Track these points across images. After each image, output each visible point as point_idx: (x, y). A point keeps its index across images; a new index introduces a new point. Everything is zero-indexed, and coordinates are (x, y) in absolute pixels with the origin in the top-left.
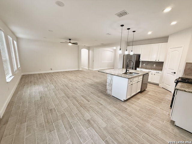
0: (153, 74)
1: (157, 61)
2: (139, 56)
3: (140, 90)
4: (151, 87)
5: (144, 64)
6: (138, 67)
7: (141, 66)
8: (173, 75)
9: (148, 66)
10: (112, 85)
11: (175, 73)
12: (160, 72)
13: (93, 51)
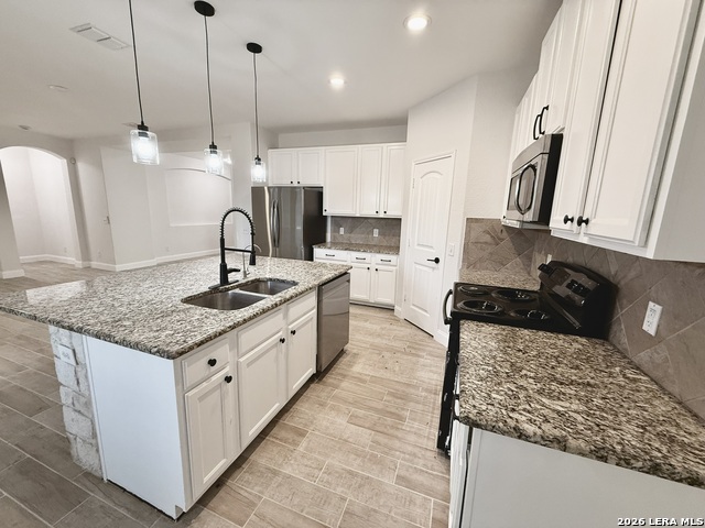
0: (373, 270)
1: (382, 215)
2: (316, 195)
3: (312, 370)
4: (367, 325)
5: (342, 230)
6: (321, 241)
7: (333, 237)
8: (434, 268)
9: (357, 238)
10: (88, 404)
11: (437, 261)
12: (393, 258)
13: (99, 165)
